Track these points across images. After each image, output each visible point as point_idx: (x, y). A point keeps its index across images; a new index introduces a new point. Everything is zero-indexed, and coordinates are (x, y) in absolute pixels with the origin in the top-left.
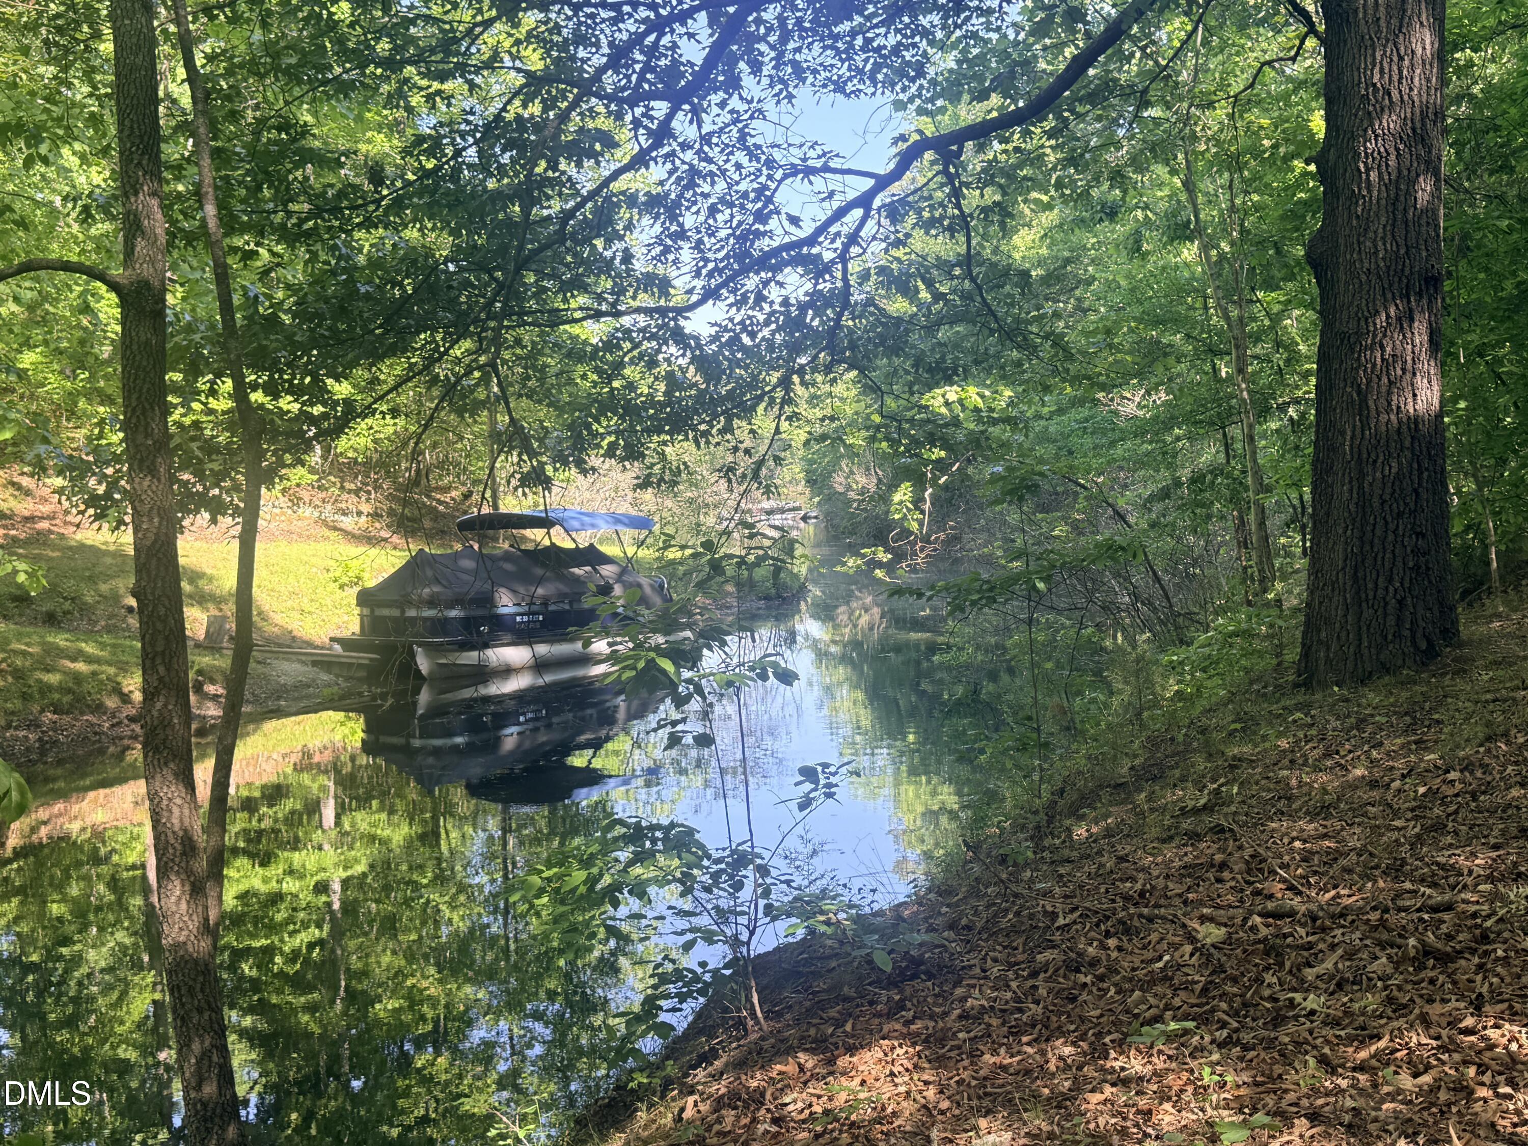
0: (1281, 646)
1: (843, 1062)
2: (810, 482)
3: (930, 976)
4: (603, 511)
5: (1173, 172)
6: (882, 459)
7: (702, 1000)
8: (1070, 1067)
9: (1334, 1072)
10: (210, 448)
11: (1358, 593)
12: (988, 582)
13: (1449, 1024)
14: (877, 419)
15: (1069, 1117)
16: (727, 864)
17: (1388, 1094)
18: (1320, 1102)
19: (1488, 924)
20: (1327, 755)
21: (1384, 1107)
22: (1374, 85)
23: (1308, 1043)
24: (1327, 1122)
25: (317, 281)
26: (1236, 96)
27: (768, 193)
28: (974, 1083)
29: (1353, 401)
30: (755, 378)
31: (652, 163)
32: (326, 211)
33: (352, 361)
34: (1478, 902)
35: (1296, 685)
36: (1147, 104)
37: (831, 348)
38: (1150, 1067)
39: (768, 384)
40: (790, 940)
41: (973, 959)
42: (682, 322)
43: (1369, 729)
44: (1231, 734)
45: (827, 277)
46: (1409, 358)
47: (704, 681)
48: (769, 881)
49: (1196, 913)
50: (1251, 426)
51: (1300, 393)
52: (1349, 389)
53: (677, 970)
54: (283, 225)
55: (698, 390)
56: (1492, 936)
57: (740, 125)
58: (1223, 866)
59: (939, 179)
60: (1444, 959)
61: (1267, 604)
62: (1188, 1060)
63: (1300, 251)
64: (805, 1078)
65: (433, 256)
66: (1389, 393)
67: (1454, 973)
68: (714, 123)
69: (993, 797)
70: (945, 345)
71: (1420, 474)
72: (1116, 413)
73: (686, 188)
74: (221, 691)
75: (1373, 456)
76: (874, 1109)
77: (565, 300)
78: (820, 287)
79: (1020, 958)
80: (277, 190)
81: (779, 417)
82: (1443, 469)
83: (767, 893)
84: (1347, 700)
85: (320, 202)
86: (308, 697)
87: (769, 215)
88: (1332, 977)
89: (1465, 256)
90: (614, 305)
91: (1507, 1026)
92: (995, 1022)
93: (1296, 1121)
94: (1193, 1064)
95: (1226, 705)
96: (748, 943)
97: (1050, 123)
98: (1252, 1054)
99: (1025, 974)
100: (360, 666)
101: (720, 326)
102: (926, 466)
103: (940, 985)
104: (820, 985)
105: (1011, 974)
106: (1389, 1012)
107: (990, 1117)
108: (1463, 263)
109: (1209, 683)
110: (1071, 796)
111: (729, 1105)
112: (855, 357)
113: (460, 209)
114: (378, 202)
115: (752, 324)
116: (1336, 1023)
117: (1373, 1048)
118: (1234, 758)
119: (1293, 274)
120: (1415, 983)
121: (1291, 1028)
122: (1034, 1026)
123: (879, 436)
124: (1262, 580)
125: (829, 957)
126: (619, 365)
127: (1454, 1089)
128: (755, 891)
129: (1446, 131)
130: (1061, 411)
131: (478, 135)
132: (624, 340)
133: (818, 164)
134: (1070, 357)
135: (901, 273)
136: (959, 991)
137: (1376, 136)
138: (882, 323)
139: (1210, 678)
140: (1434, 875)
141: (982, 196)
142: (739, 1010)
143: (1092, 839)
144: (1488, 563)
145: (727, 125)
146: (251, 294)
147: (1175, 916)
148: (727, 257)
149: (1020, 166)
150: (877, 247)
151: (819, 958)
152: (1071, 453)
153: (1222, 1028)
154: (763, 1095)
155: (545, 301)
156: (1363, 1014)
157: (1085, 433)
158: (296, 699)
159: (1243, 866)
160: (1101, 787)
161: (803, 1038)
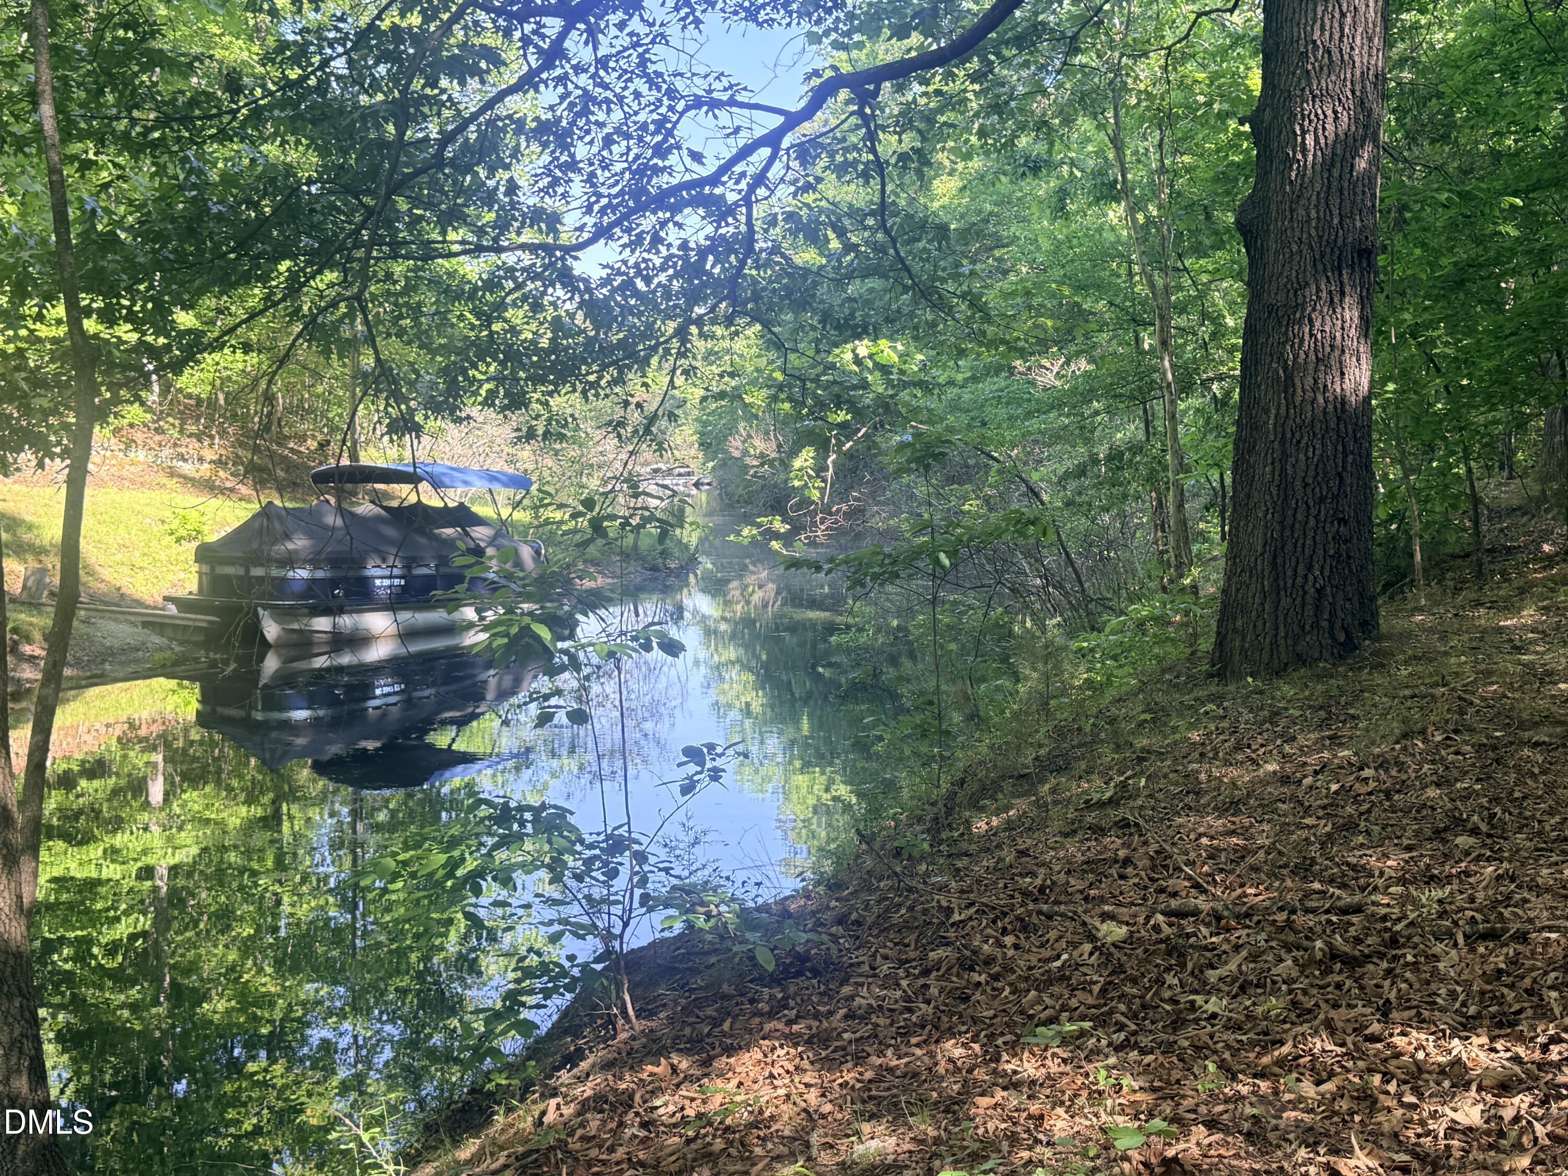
0: (1195, 636)
1: (721, 1062)
2: (704, 445)
3: (816, 973)
4: (477, 467)
5: (1100, 127)
6: (783, 422)
7: (569, 996)
8: (960, 1070)
9: (1234, 1078)
10: (37, 381)
11: (1276, 580)
12: (890, 556)
13: (1355, 1030)
14: (779, 376)
15: (956, 1122)
16: (601, 849)
17: (1289, 1102)
18: (1220, 1108)
19: (1398, 927)
20: (1238, 748)
21: (1285, 1115)
22: (1314, 42)
23: (1208, 1048)
24: (1226, 1131)
25: (165, 198)
26: (1169, 48)
27: (669, 126)
28: (858, 1085)
29: (1279, 377)
30: (650, 326)
31: (542, 87)
32: (176, 120)
33: (199, 289)
34: (1388, 905)
35: (1210, 676)
36: (1077, 51)
37: (733, 299)
38: (1043, 1071)
39: (663, 335)
40: (667, 934)
41: (861, 956)
42: (569, 261)
43: (1283, 722)
44: (1141, 725)
45: (730, 220)
46: (1338, 335)
47: (581, 654)
48: (646, 868)
49: (1097, 910)
50: (1172, 402)
51: (1224, 369)
52: (1275, 365)
53: (542, 963)
54: (126, 134)
55: (587, 337)
56: (1402, 940)
57: (640, 50)
58: (1127, 861)
59: (854, 120)
60: (1352, 963)
61: (1183, 590)
62: (1083, 1063)
63: (1231, 218)
64: (680, 1080)
65: (295, 175)
66: (1316, 370)
67: (1361, 977)
68: (612, 46)
69: (890, 787)
70: (854, 300)
71: (1345, 456)
72: (1033, 383)
73: (579, 115)
74: (38, 652)
75: (1297, 436)
76: (751, 1113)
77: (444, 233)
78: (722, 231)
79: (912, 955)
80: (121, 94)
81: (673, 371)
82: (1369, 455)
83: (644, 881)
84: (1261, 692)
85: (169, 110)
86: (137, 661)
87: (669, 150)
88: (1235, 980)
89: (1401, 230)
90: (496, 240)
91: (1414, 1033)
92: (882, 1021)
93: (1193, 1128)
94: (1089, 1067)
95: (1136, 695)
96: (621, 936)
97: (974, 64)
98: (1149, 1058)
99: (917, 972)
100: (197, 629)
101: (612, 268)
102: (830, 431)
103: (826, 984)
104: (698, 982)
105: (901, 973)
106: (1293, 1016)
107: (873, 1122)
108: (1399, 237)
109: (1120, 672)
110: (972, 787)
111: (595, 1109)
112: (759, 309)
113: (325, 124)
114: (234, 112)
115: (647, 268)
116: (1238, 1028)
117: (1276, 1053)
118: (1143, 750)
119: (1222, 241)
120: (1321, 987)
121: (1191, 1031)
122: (923, 1027)
123: (782, 396)
124: (1179, 566)
125: (709, 953)
126: (501, 306)
127: (1358, 1098)
128: (631, 879)
129: (1386, 96)
130: (974, 379)
131: (349, 44)
132: (506, 279)
133: (725, 97)
134: (987, 319)
135: (810, 221)
136: (846, 990)
137: (1314, 97)
138: (788, 274)
139: (1121, 666)
140: (1344, 875)
141: (900, 141)
142: (609, 1008)
143: (992, 833)
144: (1412, 556)
145: (626, 49)
146: (88, 208)
147: (1075, 913)
148: (621, 193)
149: (941, 110)
150: (784, 191)
151: (697, 954)
152: (984, 424)
153: (1119, 1031)
154: (631, 1096)
155: (419, 232)
156: (1266, 1018)
157: (999, 402)
158: (122, 663)
159: (1147, 862)
160: (1003, 777)
161: (678, 1037)
